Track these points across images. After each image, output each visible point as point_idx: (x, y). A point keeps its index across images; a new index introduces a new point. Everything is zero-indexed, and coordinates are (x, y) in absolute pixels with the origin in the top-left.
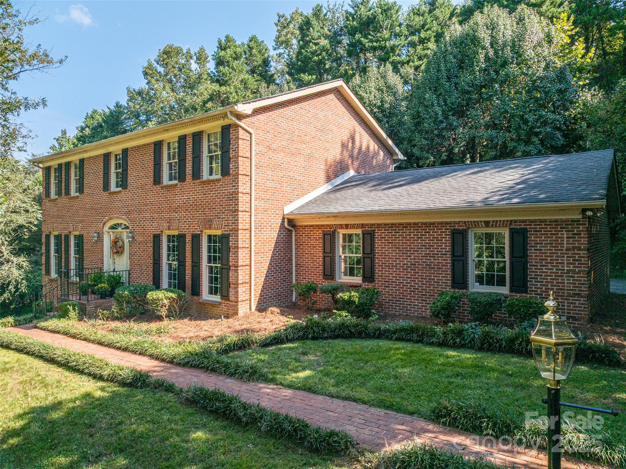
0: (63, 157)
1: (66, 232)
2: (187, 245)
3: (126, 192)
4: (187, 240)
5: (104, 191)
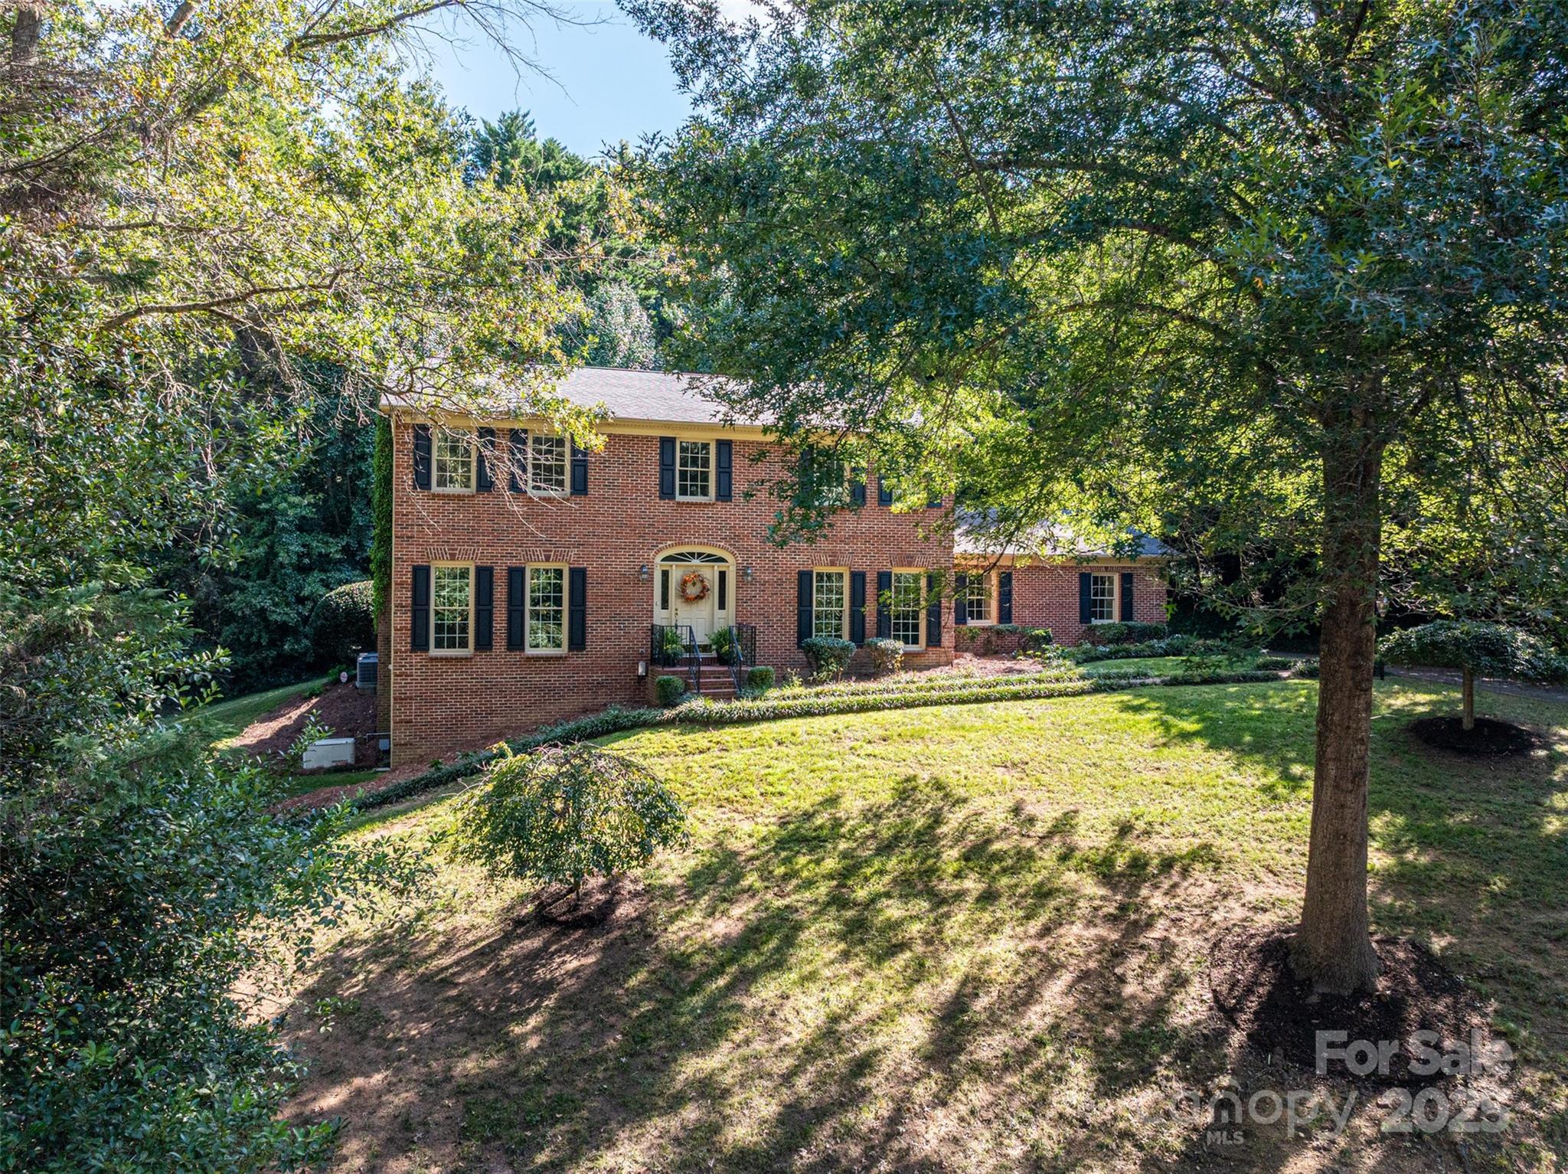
2: (868, 586)
3: (729, 506)
4: (868, 580)
5: (661, 498)
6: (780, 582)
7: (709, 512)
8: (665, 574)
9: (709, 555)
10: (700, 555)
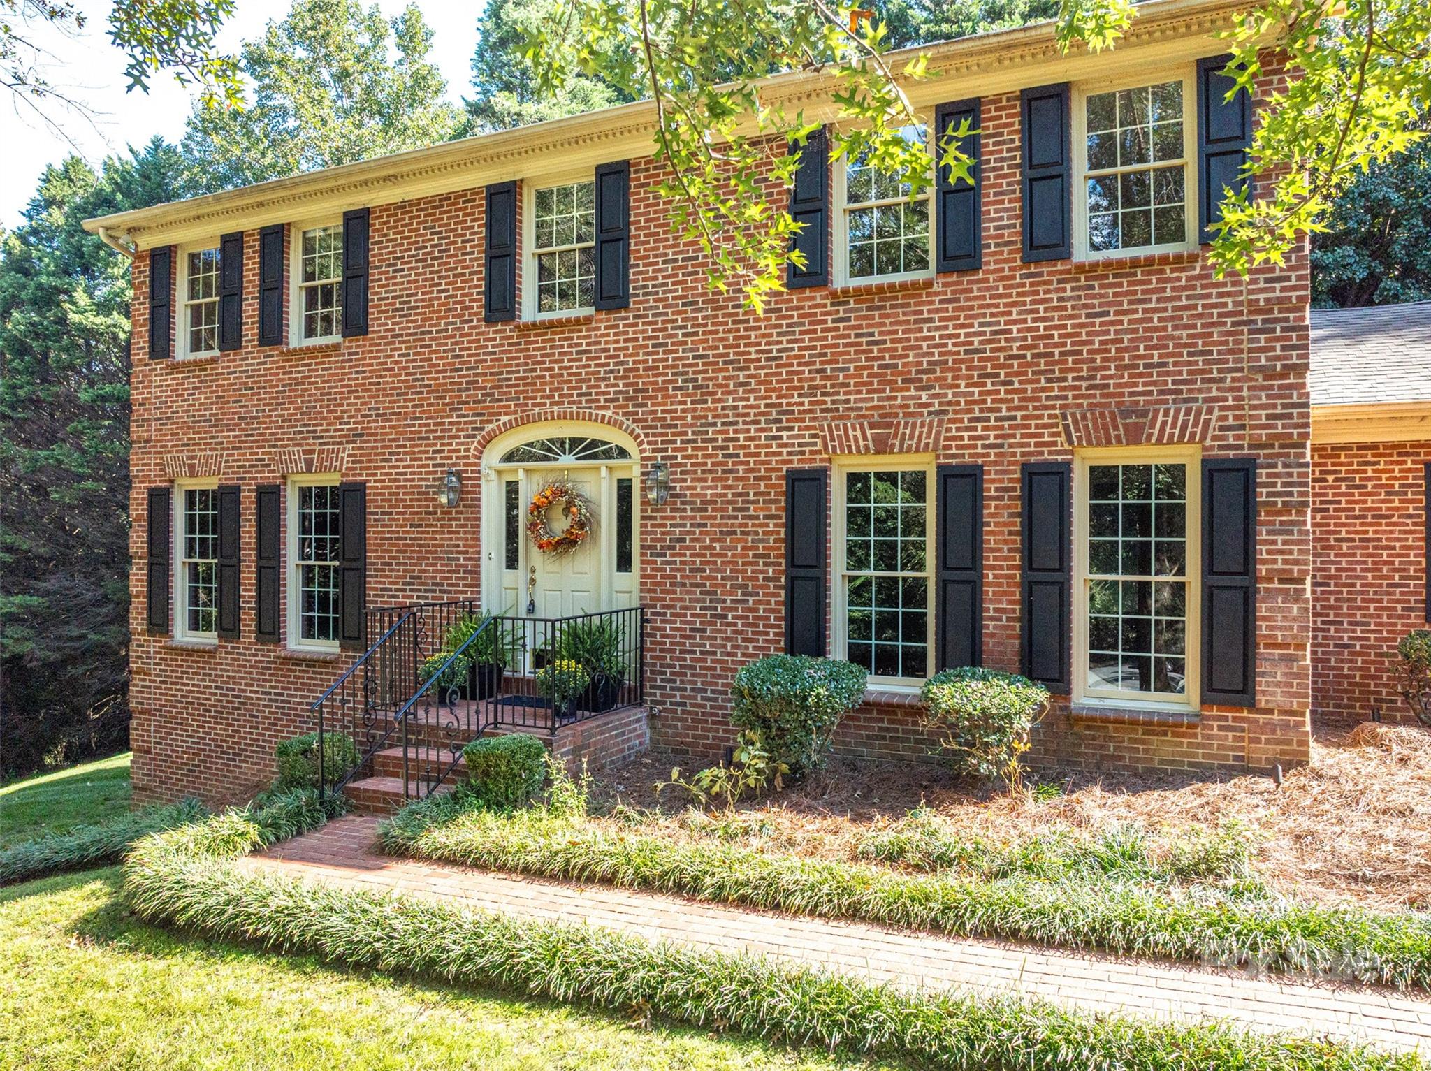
0: (261, 205)
1: (265, 477)
2: (990, 508)
3: (622, 320)
4: (991, 489)
5: (489, 321)
6: (741, 503)
7: (580, 339)
8: (512, 490)
9: (594, 443)
10: (575, 442)
